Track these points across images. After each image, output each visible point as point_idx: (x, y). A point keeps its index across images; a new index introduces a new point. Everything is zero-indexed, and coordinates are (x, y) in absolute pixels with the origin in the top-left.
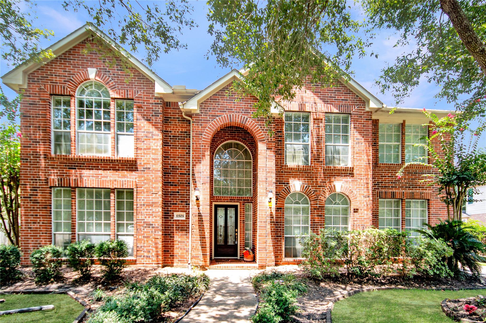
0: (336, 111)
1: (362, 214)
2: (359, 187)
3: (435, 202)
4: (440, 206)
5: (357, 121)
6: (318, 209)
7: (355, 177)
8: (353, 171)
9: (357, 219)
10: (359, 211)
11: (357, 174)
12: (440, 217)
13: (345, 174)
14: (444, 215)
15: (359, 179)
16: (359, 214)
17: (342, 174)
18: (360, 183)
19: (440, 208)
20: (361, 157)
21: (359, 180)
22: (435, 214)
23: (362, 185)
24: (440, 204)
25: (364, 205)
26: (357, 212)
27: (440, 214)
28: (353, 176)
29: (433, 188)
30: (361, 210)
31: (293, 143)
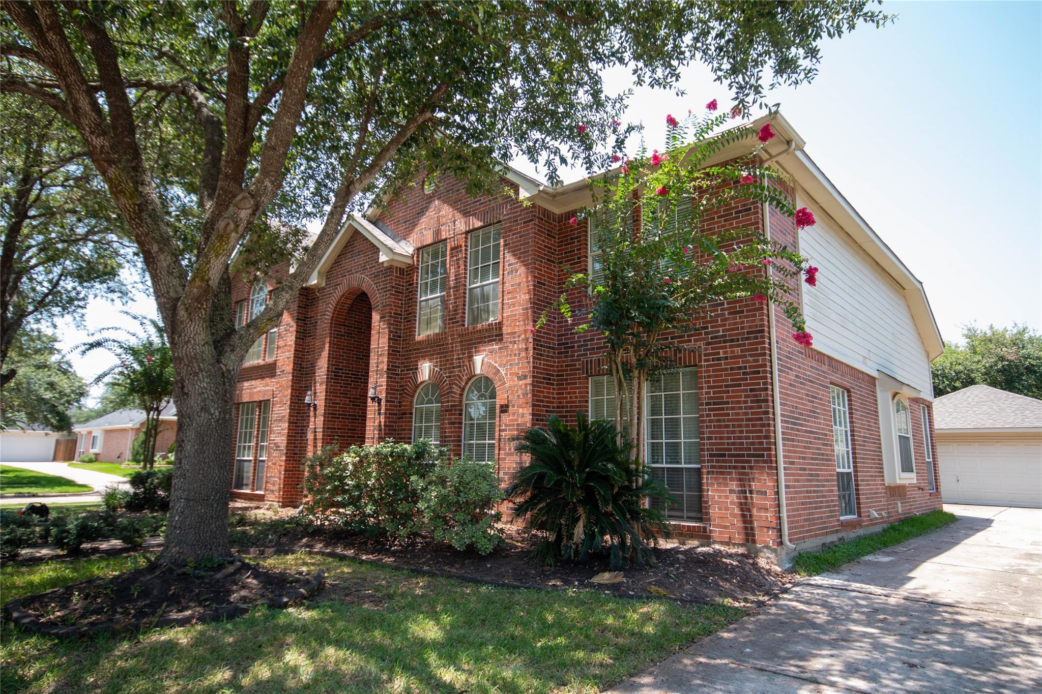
0: (478, 224)
1: (514, 414)
2: (510, 360)
3: (714, 371)
4: (727, 381)
5: (510, 231)
6: (451, 410)
7: (504, 340)
8: (500, 329)
9: (506, 426)
10: (510, 408)
11: (508, 334)
12: (727, 409)
13: (489, 337)
14: (739, 402)
15: (511, 342)
16: (509, 416)
17: (485, 337)
18: (512, 351)
19: (726, 386)
20: (516, 298)
21: (511, 346)
22: (714, 404)
23: (515, 355)
24: (726, 375)
25: (519, 396)
26: (506, 411)
27: (728, 403)
28: (502, 339)
29: (706, 333)
30: (513, 406)
31: (429, 297)
